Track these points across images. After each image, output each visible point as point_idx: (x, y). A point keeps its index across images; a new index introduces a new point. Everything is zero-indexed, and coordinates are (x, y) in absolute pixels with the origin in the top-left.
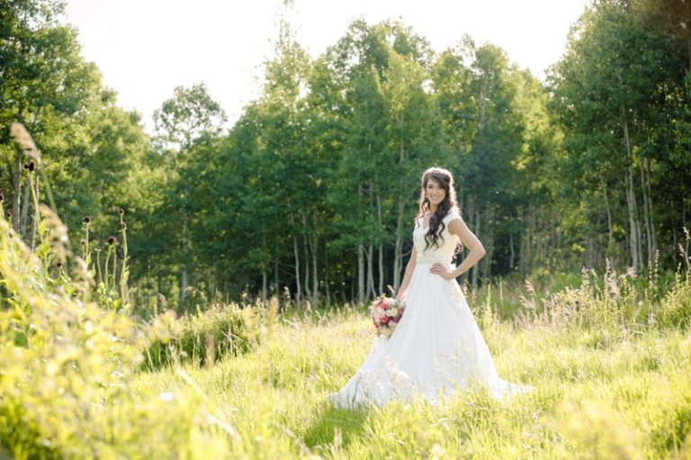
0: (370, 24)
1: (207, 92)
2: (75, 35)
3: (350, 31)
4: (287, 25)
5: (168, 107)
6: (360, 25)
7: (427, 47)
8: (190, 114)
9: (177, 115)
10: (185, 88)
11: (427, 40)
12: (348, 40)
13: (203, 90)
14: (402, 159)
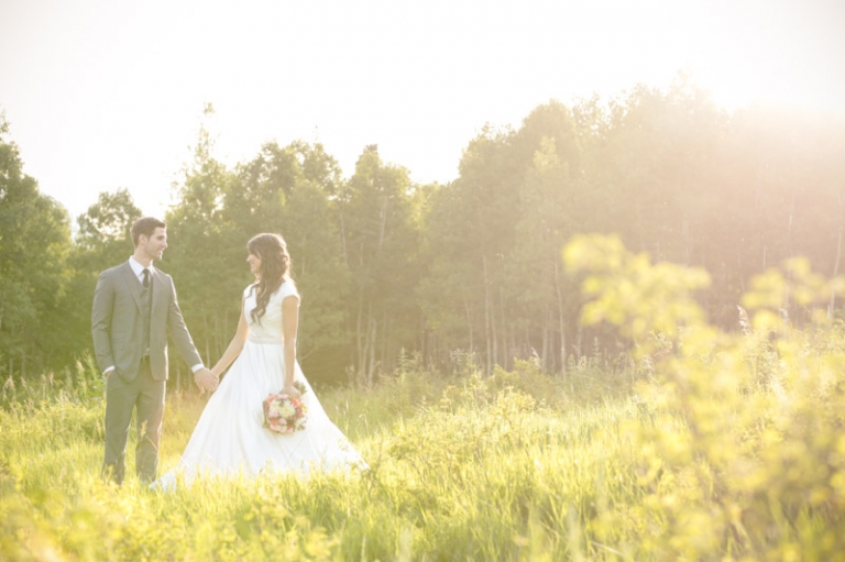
0: (281, 146)
1: (131, 200)
2: (17, 153)
3: (262, 153)
4: (207, 135)
5: (94, 212)
6: (272, 148)
7: (335, 166)
8: (114, 219)
9: (102, 220)
10: (110, 194)
11: (335, 159)
12: (260, 161)
13: (126, 198)
14: (303, 273)
